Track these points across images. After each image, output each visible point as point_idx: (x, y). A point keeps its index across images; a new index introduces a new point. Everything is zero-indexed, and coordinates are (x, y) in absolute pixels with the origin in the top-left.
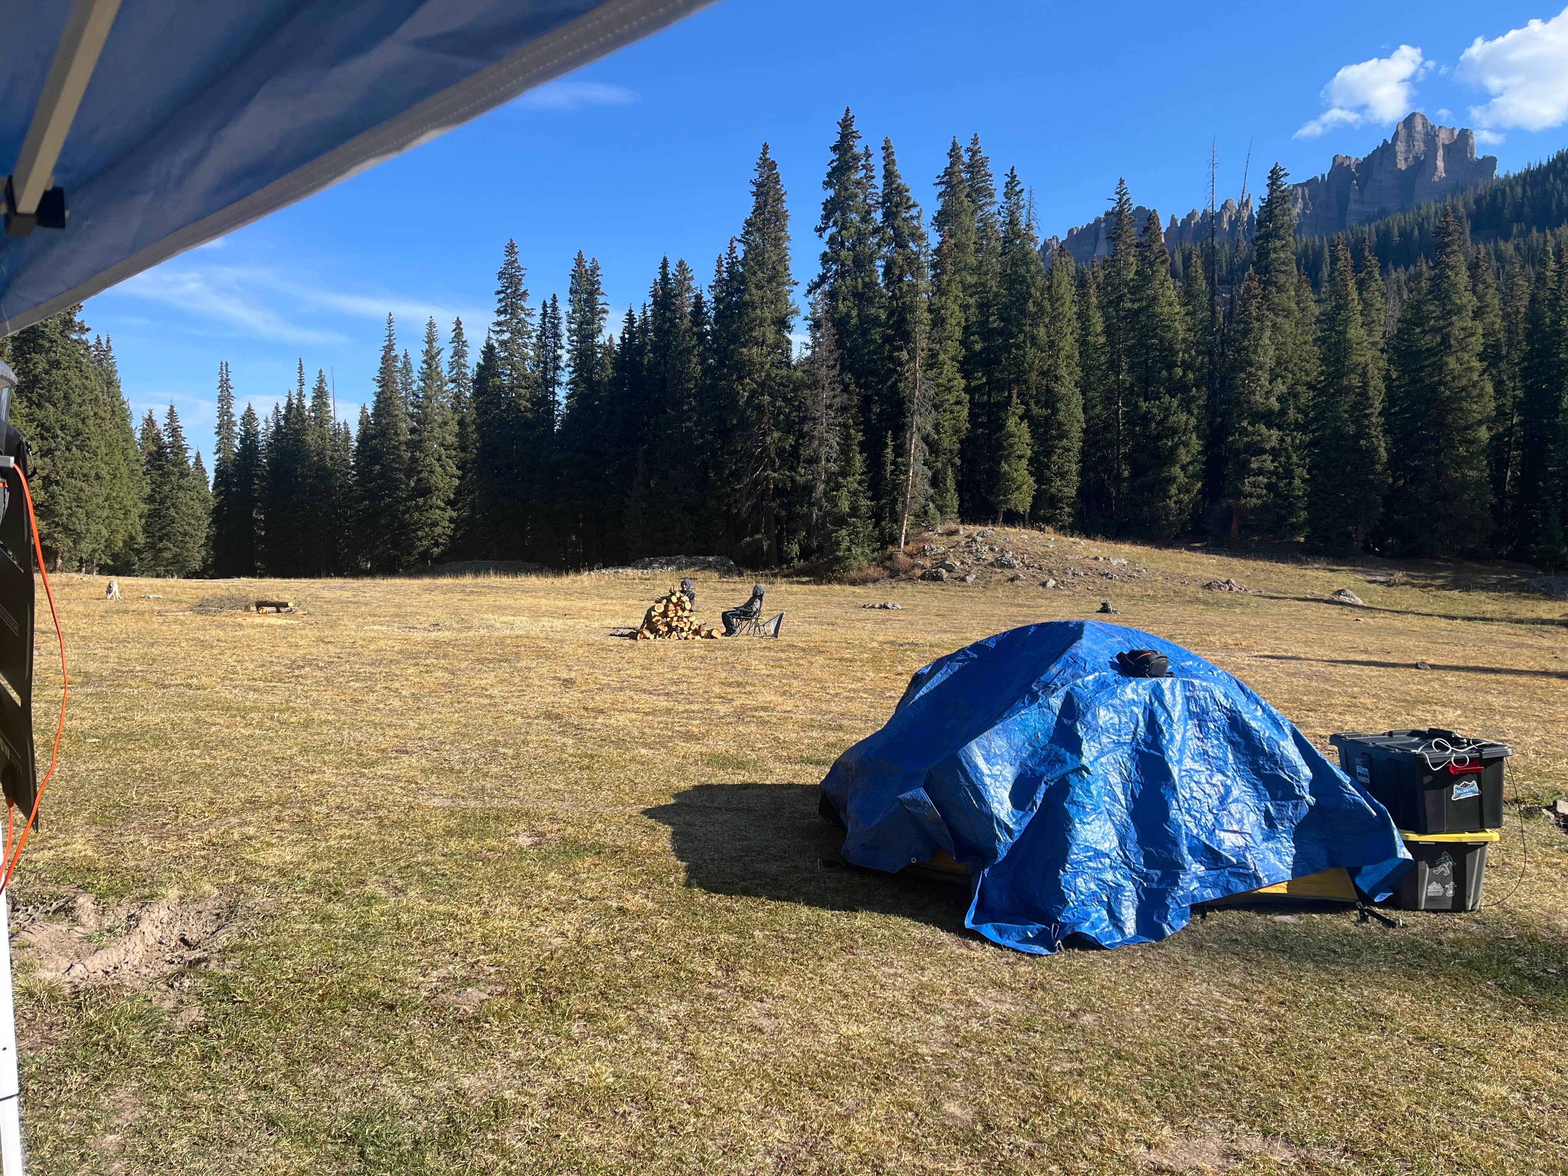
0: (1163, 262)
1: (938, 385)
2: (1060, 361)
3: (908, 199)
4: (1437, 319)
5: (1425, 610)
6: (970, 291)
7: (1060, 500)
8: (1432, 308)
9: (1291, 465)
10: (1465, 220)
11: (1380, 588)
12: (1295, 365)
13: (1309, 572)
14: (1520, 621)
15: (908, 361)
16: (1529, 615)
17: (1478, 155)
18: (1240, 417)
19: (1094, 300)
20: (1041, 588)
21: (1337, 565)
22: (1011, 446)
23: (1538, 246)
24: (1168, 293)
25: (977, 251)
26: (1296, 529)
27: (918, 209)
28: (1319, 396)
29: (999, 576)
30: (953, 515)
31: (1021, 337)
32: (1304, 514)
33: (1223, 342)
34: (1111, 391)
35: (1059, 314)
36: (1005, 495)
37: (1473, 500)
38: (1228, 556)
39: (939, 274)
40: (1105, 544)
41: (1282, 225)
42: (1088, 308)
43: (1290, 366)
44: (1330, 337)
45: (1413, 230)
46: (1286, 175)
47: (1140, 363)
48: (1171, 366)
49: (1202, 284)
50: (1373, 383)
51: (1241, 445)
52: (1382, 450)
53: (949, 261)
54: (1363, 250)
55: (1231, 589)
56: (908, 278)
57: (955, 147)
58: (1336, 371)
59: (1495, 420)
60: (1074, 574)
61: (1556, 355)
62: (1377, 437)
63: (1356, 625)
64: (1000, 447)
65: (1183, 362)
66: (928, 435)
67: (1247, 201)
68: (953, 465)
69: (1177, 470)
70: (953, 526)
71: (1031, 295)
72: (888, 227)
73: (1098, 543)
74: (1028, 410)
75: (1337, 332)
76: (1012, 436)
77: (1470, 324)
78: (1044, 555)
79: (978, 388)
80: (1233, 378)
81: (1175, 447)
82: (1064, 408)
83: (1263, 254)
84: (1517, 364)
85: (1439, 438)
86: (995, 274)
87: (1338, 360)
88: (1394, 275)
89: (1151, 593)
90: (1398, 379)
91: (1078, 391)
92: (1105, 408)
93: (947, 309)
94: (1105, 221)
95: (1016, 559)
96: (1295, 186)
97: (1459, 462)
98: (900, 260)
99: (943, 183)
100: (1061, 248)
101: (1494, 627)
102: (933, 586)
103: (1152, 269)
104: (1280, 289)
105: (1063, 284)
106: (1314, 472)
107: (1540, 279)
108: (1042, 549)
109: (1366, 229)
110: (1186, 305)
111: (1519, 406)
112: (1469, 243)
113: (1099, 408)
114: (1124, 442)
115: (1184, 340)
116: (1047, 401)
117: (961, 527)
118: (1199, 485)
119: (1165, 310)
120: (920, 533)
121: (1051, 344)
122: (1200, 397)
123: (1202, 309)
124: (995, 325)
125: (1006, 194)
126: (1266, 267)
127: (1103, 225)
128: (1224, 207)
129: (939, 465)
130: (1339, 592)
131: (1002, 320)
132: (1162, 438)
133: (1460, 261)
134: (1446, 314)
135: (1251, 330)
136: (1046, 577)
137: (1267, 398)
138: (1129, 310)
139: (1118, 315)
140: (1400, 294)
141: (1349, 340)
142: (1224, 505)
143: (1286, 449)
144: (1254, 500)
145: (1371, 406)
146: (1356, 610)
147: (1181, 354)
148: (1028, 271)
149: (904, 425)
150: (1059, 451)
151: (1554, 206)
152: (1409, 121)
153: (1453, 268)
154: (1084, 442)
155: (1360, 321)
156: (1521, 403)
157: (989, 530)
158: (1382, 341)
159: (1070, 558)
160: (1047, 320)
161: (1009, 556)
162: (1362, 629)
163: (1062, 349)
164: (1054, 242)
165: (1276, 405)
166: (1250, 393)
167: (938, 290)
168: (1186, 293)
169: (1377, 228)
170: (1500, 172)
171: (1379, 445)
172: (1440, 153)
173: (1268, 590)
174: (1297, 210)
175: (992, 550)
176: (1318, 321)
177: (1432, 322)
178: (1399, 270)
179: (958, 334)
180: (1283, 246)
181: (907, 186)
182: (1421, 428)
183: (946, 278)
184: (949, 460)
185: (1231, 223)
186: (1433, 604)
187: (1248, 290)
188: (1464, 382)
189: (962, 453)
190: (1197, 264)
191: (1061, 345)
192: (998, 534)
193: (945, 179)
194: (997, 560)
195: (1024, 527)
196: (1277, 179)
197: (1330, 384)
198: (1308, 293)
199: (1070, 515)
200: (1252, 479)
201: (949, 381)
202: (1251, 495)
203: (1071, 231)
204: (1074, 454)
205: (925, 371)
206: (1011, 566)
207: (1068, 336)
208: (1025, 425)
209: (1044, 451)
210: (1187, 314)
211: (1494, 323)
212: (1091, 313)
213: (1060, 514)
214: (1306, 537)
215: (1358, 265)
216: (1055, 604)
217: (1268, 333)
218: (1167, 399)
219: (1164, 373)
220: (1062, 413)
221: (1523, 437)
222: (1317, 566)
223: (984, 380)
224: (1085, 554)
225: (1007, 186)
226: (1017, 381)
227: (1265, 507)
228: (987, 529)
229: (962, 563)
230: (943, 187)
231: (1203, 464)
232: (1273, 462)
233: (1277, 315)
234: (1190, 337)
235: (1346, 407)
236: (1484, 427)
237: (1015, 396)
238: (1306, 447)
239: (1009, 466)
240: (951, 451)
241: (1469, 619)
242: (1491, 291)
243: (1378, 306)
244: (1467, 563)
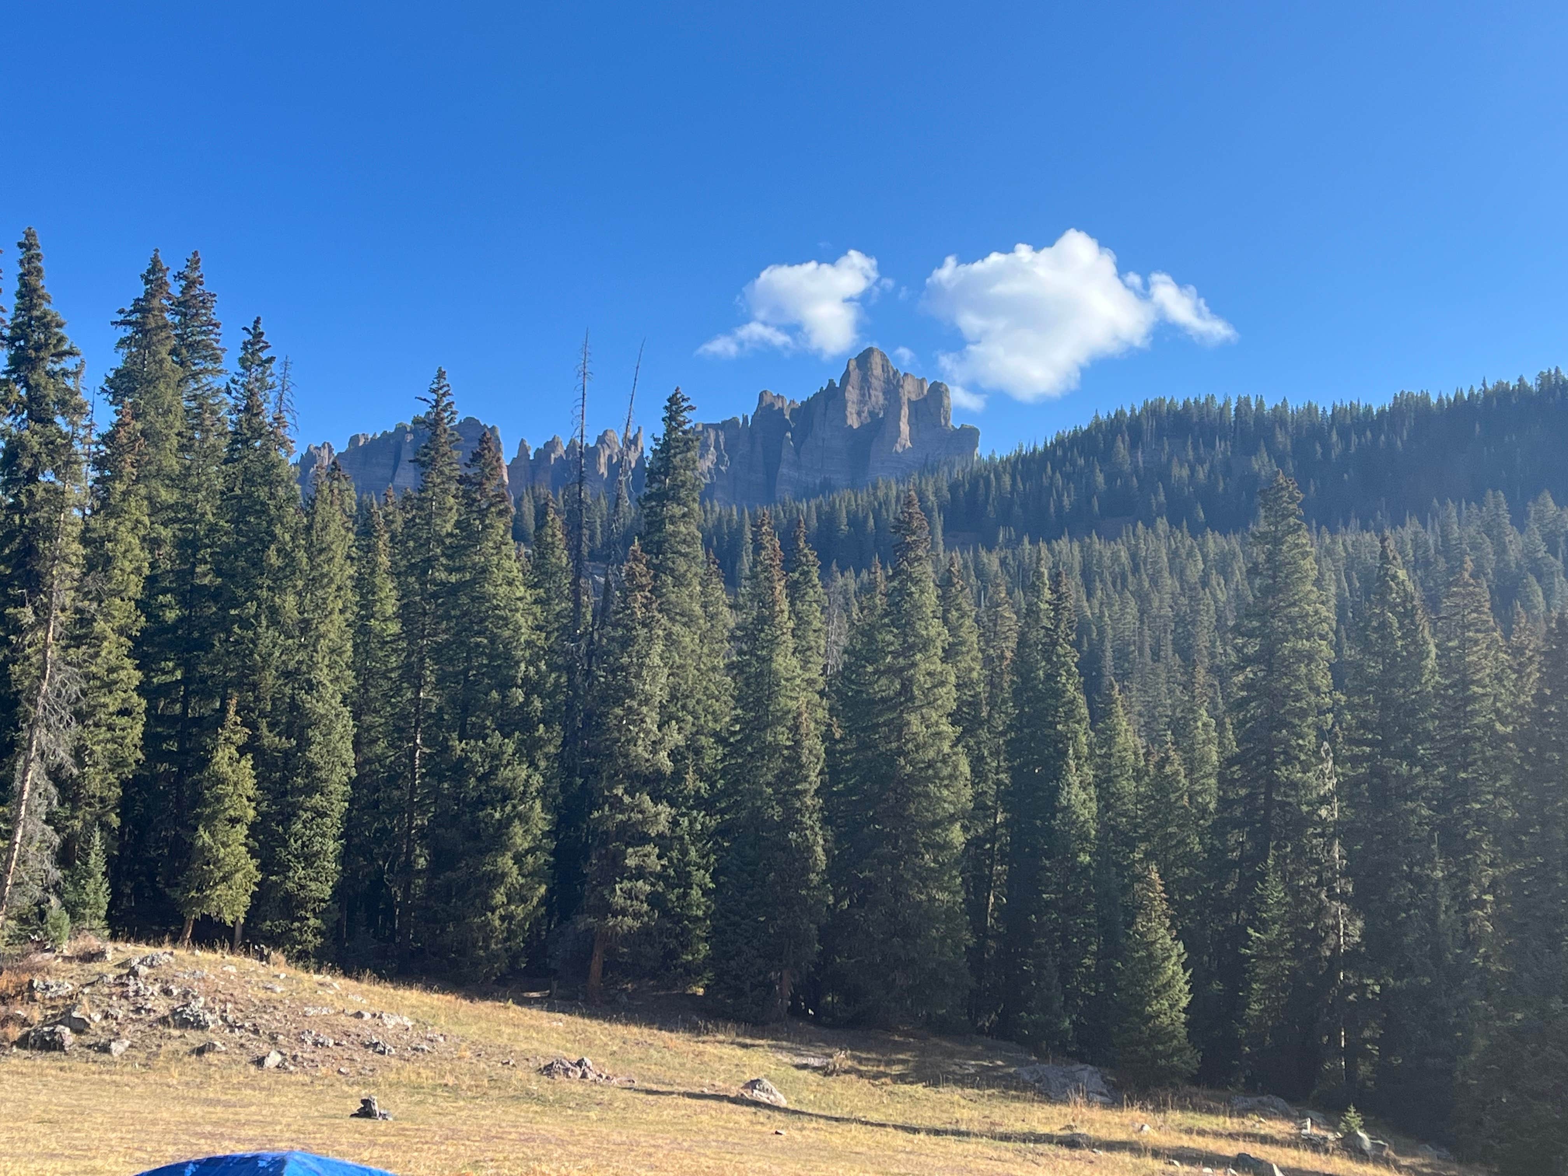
0: (501, 513)
1: (88, 677)
2: (318, 657)
3: (61, 340)
4: (896, 655)
5: (875, 1117)
6: (164, 515)
7: (302, 905)
8: (889, 638)
9: (688, 864)
10: (936, 514)
11: (813, 1078)
12: (698, 702)
13: (709, 1048)
14: (1006, 1138)
15: (32, 627)
16: (1020, 1127)
17: (954, 423)
18: (613, 781)
19: (384, 560)
20: (252, 1069)
21: (752, 1037)
22: (219, 799)
23: (1030, 565)
24: (507, 564)
25: (182, 448)
26: (692, 972)
27: (77, 360)
28: (730, 755)
29: (176, 1044)
30: (95, 923)
31: (252, 608)
32: (704, 948)
33: (590, 654)
34: (405, 717)
35: (323, 576)
36: (199, 890)
37: (943, 939)
38: (583, 1016)
39: (108, 478)
40: (377, 988)
41: (684, 484)
42: (373, 572)
43: (691, 703)
44: (749, 665)
45: (866, 517)
46: (691, 408)
47: (456, 674)
48: (505, 685)
49: (562, 557)
50: (807, 743)
51: (611, 826)
52: (819, 849)
53: (129, 458)
54: (797, 538)
55: (584, 1076)
56: (47, 477)
57: (155, 268)
58: (756, 718)
59: (972, 817)
60: (316, 1044)
61: (1054, 724)
62: (812, 828)
63: (777, 1142)
64: (198, 800)
65: (526, 679)
66: (60, 767)
67: (636, 437)
68: (105, 826)
69: (506, 862)
70: (94, 943)
71: (274, 537)
72: (16, 382)
73: (364, 986)
74: (255, 737)
75: (758, 658)
76: (222, 780)
77: (938, 667)
78: (266, 1007)
79: (165, 690)
80: (605, 715)
81: (505, 823)
82: (319, 739)
83: (655, 523)
84: (1003, 734)
85: (897, 838)
86: (211, 492)
87: (758, 701)
88: (840, 581)
89: (450, 1080)
90: (842, 740)
91: (346, 711)
92: (391, 745)
93: (117, 542)
94: (412, 431)
95: (212, 1011)
96: (706, 427)
97: (926, 878)
98: (34, 443)
99: (130, 323)
100: (335, 466)
101: (971, 1146)
102: (43, 1061)
103: (482, 522)
104: (680, 581)
105: (333, 527)
106: (722, 879)
107: (1031, 613)
108: (262, 994)
109: (804, 506)
110: (535, 586)
111: (1004, 796)
112: (941, 547)
113: (382, 744)
114: (422, 808)
115: (529, 644)
116: (290, 724)
117: (109, 947)
118: (543, 889)
119: (501, 590)
120: (25, 955)
121: (305, 626)
122: (550, 741)
123: (561, 596)
124: (206, 581)
125: (242, 361)
126: (660, 544)
127: (410, 438)
128: (601, 440)
129: (78, 825)
130: (753, 1084)
131: (218, 573)
132: (485, 804)
133: (927, 572)
134: (908, 650)
135: (633, 640)
136: (265, 1048)
137: (654, 752)
138: (443, 584)
139: (424, 591)
140: (847, 610)
141: (776, 673)
142: (581, 926)
143: (681, 838)
144: (629, 921)
145: (805, 778)
146: (777, 1115)
147: (523, 666)
148: (272, 496)
149: (13, 743)
150: (305, 815)
151: (1052, 510)
152: (864, 359)
153: (916, 582)
154: (351, 802)
155: (791, 646)
156: (1008, 793)
157: (164, 953)
158: (821, 679)
159: (311, 1011)
160: (300, 584)
161: (197, 1006)
162: (783, 1150)
163: (323, 636)
164: (325, 453)
165: (668, 766)
166: (628, 741)
167: (102, 507)
168: (536, 567)
169: (819, 507)
170: (982, 452)
171: (815, 843)
172: (905, 411)
173: (644, 1079)
174: (706, 464)
175: (167, 992)
176: (733, 638)
177: (889, 659)
178: (847, 574)
179: (135, 588)
180: (684, 515)
181: (61, 318)
182: (873, 820)
183: (120, 487)
184: (99, 818)
185: (611, 467)
186: (887, 1106)
187: (631, 575)
188: (931, 754)
189: (124, 806)
190: (556, 524)
191: (322, 628)
192: (181, 962)
193: (133, 318)
194: (174, 1012)
195: (232, 950)
196: (679, 412)
197: (747, 739)
198: (718, 590)
199: (317, 932)
200: (627, 885)
201: (111, 670)
202: (624, 912)
203: (354, 440)
204: (333, 824)
205: (65, 648)
206: (200, 1025)
207: (335, 616)
208: (247, 763)
209: (280, 813)
210: (535, 602)
211: (972, 670)
212: (378, 581)
213: (300, 930)
214: (706, 987)
215: (790, 562)
216: (276, 1100)
217: (658, 647)
218: (496, 738)
219: (494, 694)
220: (315, 748)
221: (1011, 844)
222: (721, 1037)
223: (178, 675)
224: (339, 1005)
225: (245, 348)
226: (239, 684)
227: (645, 932)
228: (159, 951)
229: (106, 1016)
230: (130, 331)
231: (552, 854)
232: (660, 857)
233: (672, 620)
234: (539, 639)
235: (769, 777)
236: (958, 826)
237: (232, 709)
238: (711, 836)
239: (213, 835)
240: (102, 800)
241: (937, 1132)
242: (968, 622)
243: (816, 624)
244: (935, 1040)
